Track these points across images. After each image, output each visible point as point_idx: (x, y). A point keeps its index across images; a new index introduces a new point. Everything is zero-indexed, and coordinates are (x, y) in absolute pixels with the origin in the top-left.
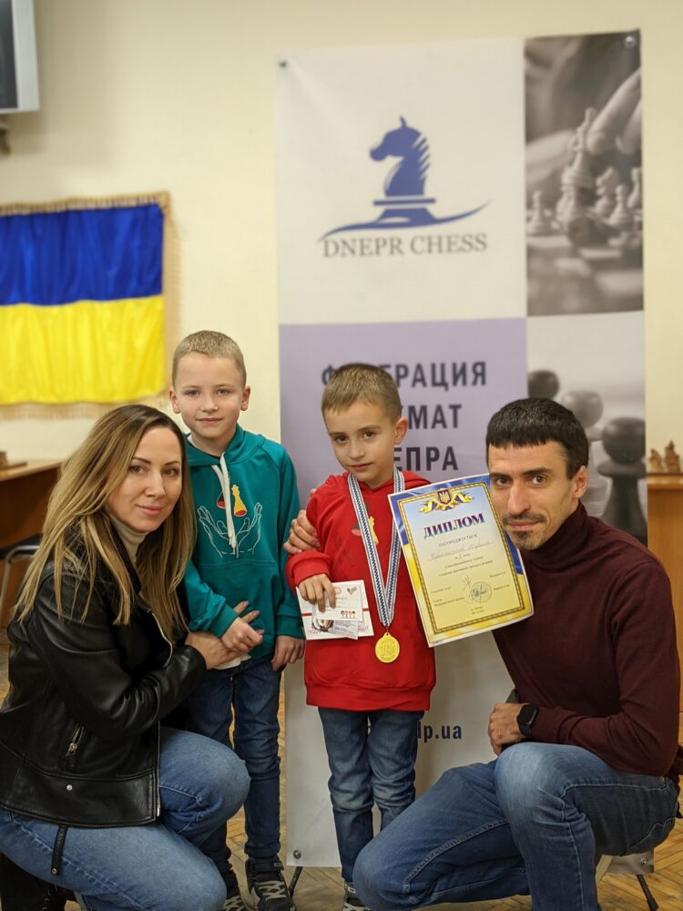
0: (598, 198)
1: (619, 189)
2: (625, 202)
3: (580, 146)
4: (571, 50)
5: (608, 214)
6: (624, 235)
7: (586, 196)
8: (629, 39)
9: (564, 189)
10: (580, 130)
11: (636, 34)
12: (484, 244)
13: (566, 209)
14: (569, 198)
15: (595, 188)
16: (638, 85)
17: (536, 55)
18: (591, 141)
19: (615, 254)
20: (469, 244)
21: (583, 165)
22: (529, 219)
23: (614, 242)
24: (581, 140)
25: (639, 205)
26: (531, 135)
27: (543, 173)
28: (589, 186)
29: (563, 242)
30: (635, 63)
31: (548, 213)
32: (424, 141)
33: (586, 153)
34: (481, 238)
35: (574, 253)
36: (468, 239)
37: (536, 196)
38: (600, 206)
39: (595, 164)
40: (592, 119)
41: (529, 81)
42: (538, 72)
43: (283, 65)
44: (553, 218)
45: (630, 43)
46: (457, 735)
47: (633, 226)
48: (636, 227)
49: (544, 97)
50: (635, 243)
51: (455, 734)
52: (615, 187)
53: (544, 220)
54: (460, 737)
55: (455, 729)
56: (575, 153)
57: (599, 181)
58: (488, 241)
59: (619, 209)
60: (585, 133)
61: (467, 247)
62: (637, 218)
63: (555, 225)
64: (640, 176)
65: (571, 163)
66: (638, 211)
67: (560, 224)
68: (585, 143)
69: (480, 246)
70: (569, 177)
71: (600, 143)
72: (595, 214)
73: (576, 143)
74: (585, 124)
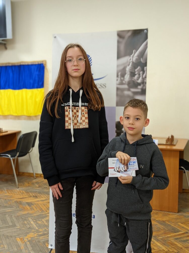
0: (136, 75)
1: (141, 73)
2: (142, 76)
3: (131, 60)
4: (129, 34)
5: (138, 80)
6: (142, 85)
7: (133, 74)
8: (145, 31)
9: (127, 72)
10: (131, 56)
11: (147, 30)
12: (105, 86)
13: (127, 78)
14: (128, 75)
15: (135, 72)
16: (147, 44)
17: (120, 35)
18: (134, 59)
19: (139, 90)
20: (102, 86)
21: (132, 66)
22: (117, 80)
23: (139, 87)
24: (132, 59)
25: (146, 77)
26: (119, 57)
27: (121, 68)
28: (134, 71)
29: (126, 86)
30: (146, 38)
31: (122, 78)
32: (91, 58)
33: (133, 62)
34: (105, 85)
35: (129, 90)
36: (101, 85)
37: (119, 74)
38: (136, 77)
39: (135, 65)
40: (135, 53)
41: (119, 42)
42: (121, 40)
43: (55, 37)
44: (123, 80)
45: (146, 32)
46: (94, 217)
47: (144, 83)
48: (145, 83)
49: (122, 47)
50: (144, 88)
51: (93, 217)
52: (140, 72)
53: (122, 80)
54: (94, 218)
55: (93, 216)
56: (130, 62)
57: (136, 70)
58: (106, 86)
59: (141, 78)
60: (133, 57)
61: (101, 87)
62: (145, 81)
63: (124, 82)
64: (146, 69)
65: (129, 65)
66: (145, 79)
67: (125, 81)
68: (133, 60)
69: (104, 87)
70: (128, 69)
71: (137, 59)
72: (134, 79)
73: (130, 60)
74: (133, 54)
